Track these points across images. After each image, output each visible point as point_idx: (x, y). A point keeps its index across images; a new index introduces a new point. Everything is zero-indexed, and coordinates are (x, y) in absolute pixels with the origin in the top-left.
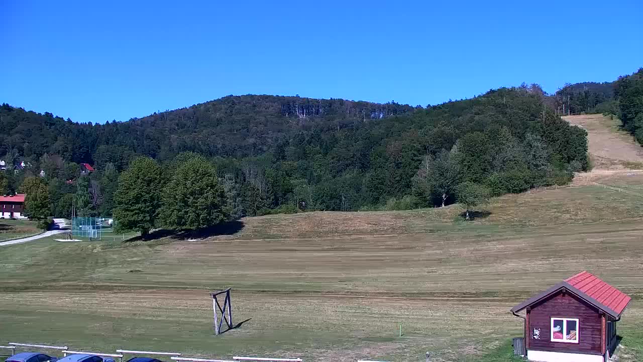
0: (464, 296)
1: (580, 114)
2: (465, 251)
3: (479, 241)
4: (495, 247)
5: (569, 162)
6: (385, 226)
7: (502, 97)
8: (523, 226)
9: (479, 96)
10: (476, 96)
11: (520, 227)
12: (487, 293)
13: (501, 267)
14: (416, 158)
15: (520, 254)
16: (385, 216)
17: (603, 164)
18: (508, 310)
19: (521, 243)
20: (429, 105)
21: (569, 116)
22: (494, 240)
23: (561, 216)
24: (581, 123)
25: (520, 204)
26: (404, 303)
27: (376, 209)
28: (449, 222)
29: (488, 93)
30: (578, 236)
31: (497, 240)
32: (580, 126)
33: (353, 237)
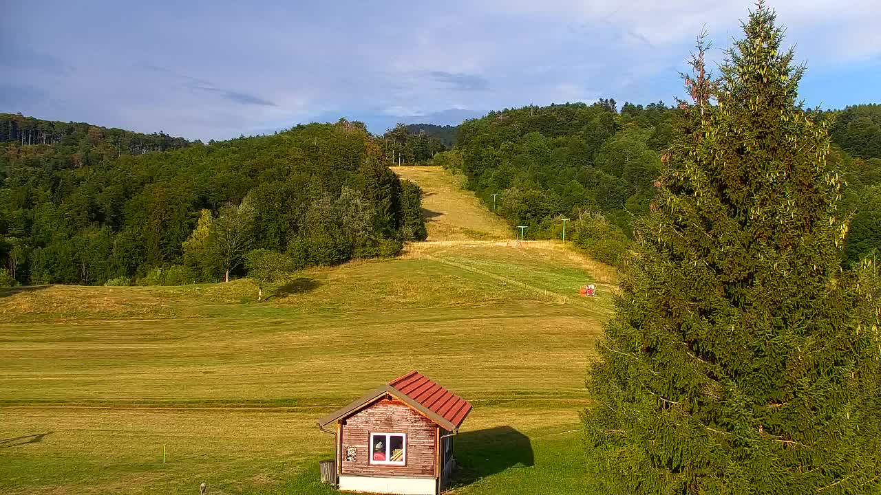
0: (253, 405)
1: (414, 165)
2: (255, 342)
3: (275, 330)
4: (296, 337)
5: (397, 228)
6: (144, 306)
7: (314, 135)
8: (336, 310)
9: (282, 133)
10: (278, 133)
11: (331, 312)
12: (283, 401)
13: (302, 365)
14: (190, 214)
15: (328, 348)
16: (143, 293)
17: (440, 231)
18: (313, 423)
19: (332, 333)
20: (212, 141)
21: (399, 167)
22: (295, 330)
23: (385, 298)
24: (413, 177)
25: (331, 281)
26: (170, 416)
27: (133, 284)
28: (233, 304)
29: (294, 129)
30: (405, 325)
31: (300, 329)
32: (413, 181)
33: (97, 322)
